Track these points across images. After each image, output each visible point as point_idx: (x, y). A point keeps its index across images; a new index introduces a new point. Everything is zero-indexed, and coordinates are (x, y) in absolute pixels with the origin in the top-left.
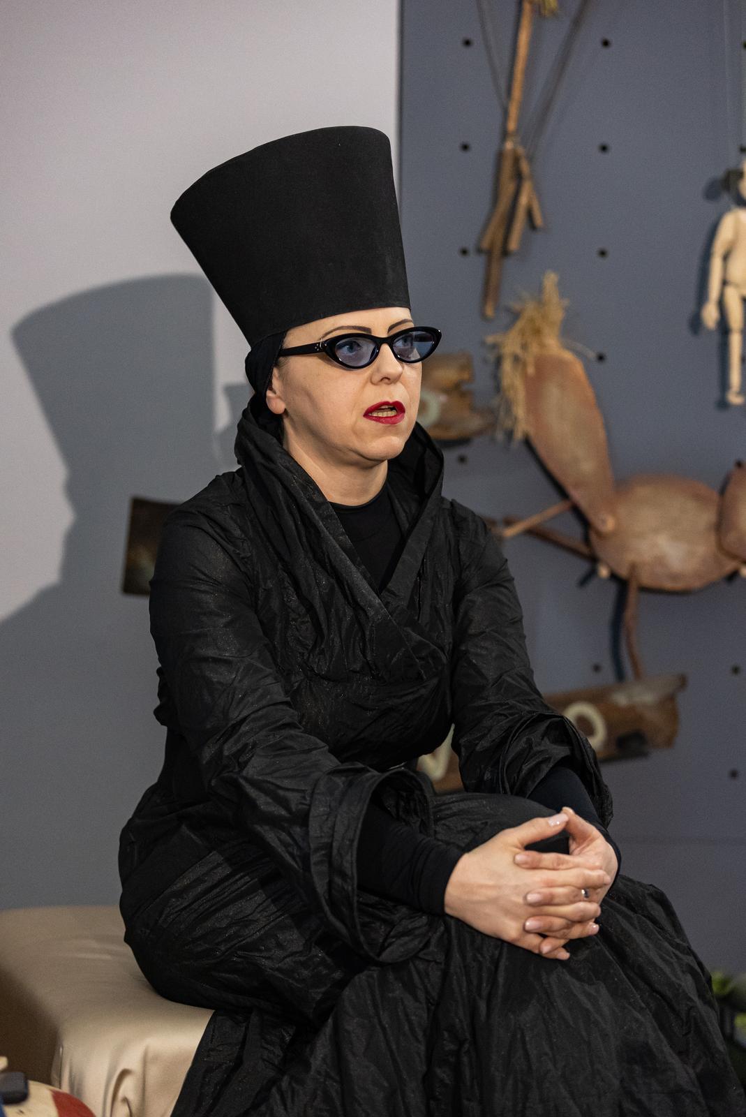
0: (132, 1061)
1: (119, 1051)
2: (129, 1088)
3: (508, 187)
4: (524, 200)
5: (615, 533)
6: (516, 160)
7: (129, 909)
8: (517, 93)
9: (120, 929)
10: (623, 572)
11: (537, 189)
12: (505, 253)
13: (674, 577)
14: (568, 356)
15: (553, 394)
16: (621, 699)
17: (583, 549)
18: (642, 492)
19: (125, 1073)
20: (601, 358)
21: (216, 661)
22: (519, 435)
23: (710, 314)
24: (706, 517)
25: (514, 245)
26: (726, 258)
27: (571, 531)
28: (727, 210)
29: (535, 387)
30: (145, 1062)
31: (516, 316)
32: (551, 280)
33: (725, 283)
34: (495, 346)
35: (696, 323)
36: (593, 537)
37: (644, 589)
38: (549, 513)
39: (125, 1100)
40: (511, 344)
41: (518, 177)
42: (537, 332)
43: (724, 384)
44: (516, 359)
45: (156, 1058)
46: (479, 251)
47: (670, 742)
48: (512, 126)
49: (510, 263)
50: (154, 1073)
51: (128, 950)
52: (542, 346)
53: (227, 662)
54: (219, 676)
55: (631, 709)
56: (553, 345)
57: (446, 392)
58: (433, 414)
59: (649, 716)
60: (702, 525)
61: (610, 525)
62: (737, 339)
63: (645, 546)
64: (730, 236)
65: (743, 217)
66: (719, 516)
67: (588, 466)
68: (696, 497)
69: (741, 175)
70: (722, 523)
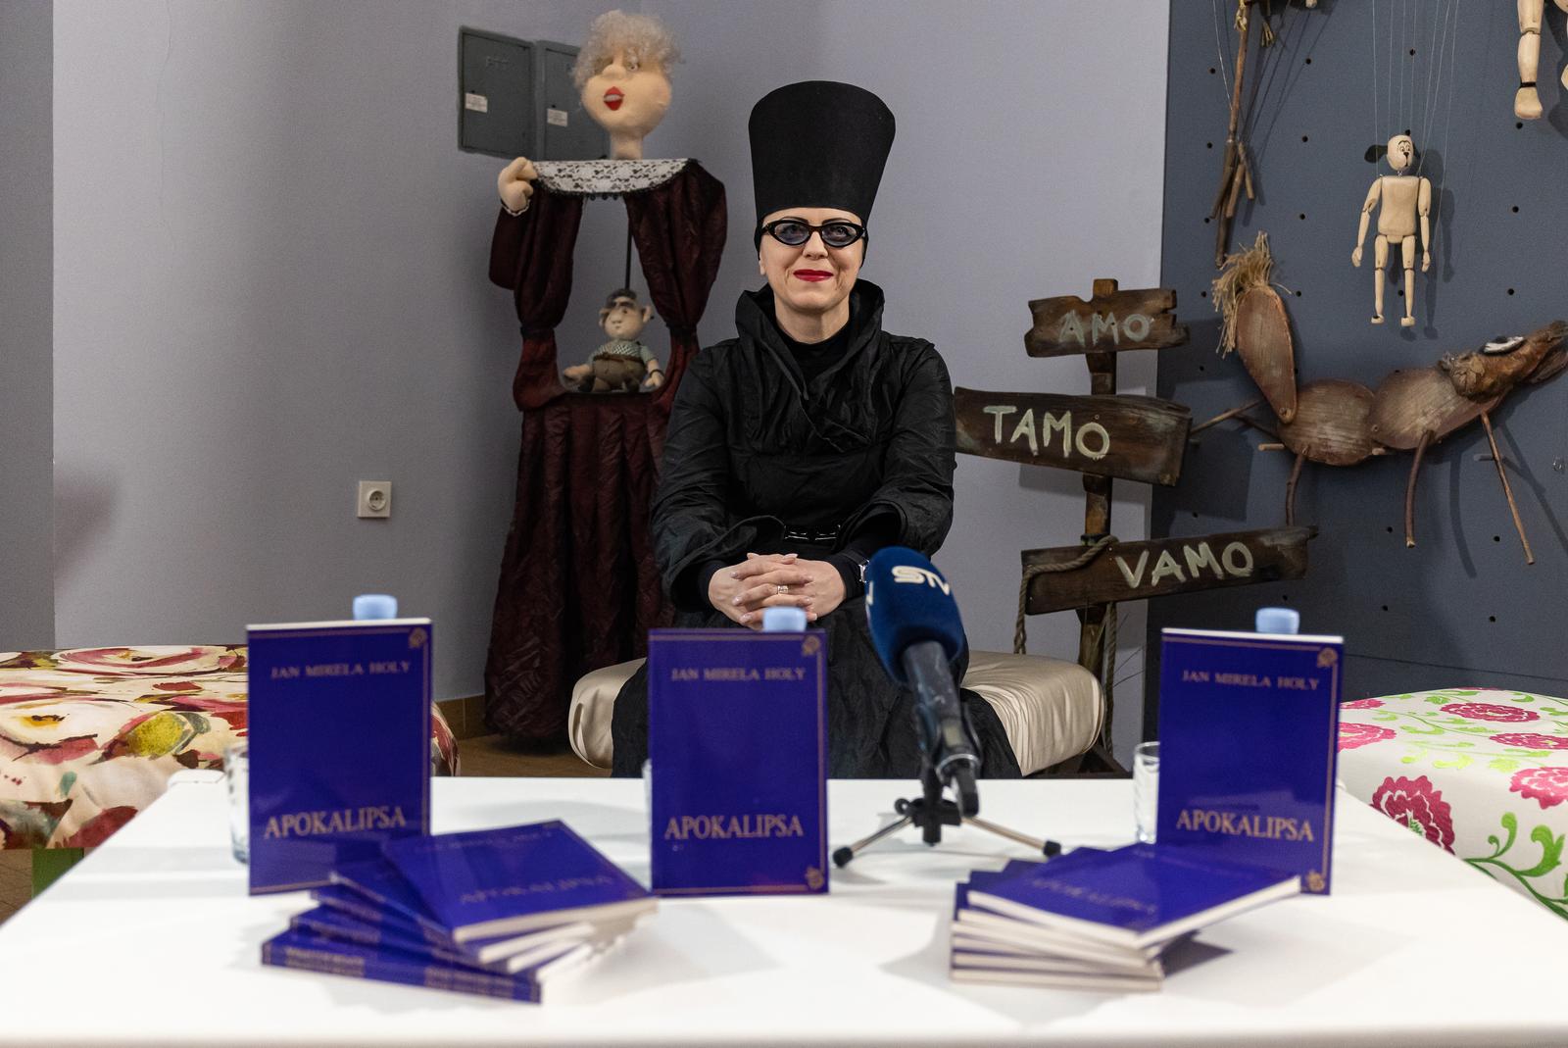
3: (1229, 171)
4: (1237, 179)
6: (1235, 151)
8: (1235, 103)
10: (1295, 448)
12: (1227, 219)
14: (1271, 292)
16: (1272, 542)
20: (1298, 294)
22: (1229, 350)
23: (1357, 255)
24: (1362, 412)
26: (1373, 212)
28: (1378, 178)
29: (1245, 316)
32: (1261, 237)
33: (1372, 234)
37: (1308, 464)
38: (1247, 406)
41: (1236, 162)
42: (1246, 274)
43: (1373, 312)
48: (1232, 127)
49: (1237, 228)
52: (1252, 284)
56: (1262, 283)
57: (1154, 315)
58: (1145, 331)
59: (1285, 554)
60: (1358, 418)
61: (1289, 415)
62: (1379, 276)
63: (1314, 432)
64: (1377, 197)
65: (1387, 181)
66: (1370, 410)
67: (1277, 373)
68: (1358, 397)
69: (1384, 149)
70: (1370, 418)
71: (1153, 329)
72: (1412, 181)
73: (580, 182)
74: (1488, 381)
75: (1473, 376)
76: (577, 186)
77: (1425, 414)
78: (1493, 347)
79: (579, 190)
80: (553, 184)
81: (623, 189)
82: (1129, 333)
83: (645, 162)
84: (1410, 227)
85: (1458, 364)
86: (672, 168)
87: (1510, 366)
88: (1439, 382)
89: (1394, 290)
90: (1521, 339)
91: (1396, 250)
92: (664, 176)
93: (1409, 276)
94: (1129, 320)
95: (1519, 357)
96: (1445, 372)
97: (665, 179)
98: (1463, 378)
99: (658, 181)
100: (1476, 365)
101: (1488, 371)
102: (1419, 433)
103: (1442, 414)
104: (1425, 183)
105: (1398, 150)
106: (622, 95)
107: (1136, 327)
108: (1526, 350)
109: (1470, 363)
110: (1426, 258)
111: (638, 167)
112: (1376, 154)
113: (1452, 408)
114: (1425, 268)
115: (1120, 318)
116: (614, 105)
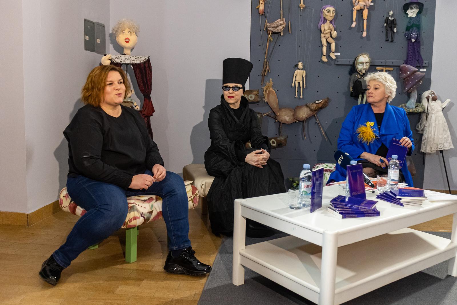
0: (204, 183)
1: (202, 182)
2: (203, 186)
3: (265, 66)
4: (267, 68)
5: (279, 115)
6: (266, 62)
7: (206, 163)
8: (266, 53)
9: (204, 166)
10: (280, 121)
11: (269, 66)
12: (264, 75)
13: (287, 122)
14: (273, 90)
15: (271, 95)
16: (279, 139)
17: (274, 118)
18: (283, 110)
19: (203, 184)
20: (278, 91)
21: (216, 129)
22: (266, 101)
23: (293, 85)
24: (292, 114)
25: (266, 75)
26: (296, 77)
27: (273, 115)
28: (296, 70)
29: (268, 95)
30: (206, 183)
31: (266, 84)
32: (271, 79)
33: (295, 80)
34: (263, 89)
35: (291, 86)
36: (276, 116)
37: (283, 123)
38: (269, 112)
39: (203, 188)
40: (265, 88)
41: (267, 64)
42: (269, 87)
43: (295, 95)
44: (266, 91)
45: (207, 183)
46: (261, 75)
47: (285, 145)
48: (266, 57)
49: (265, 77)
50: (207, 185)
51: (205, 169)
52: (269, 89)
53: (217, 129)
54: (216, 131)
55: (280, 140)
56: (271, 89)
57: (255, 95)
58: (253, 98)
59: (282, 141)
60: (291, 115)
61: (278, 114)
62: (297, 88)
63: (283, 117)
64: (296, 74)
65: (299, 71)
66: (294, 113)
67: (275, 106)
68: (291, 111)
69: (298, 65)
70: (294, 114)
71: (255, 98)
72: (302, 71)
73: (122, 60)
74: (317, 108)
75: (315, 107)
76: (121, 61)
77: (304, 114)
78: (317, 102)
79: (121, 62)
80: (115, 61)
81: (133, 63)
82: (250, 99)
83: (138, 56)
84: (301, 79)
85: (311, 105)
86: (146, 58)
87: (320, 106)
88: (306, 108)
89: (299, 91)
90: (322, 101)
91: (299, 83)
92: (144, 60)
93: (302, 89)
94: (250, 96)
95: (321, 104)
96: (307, 106)
97: (144, 61)
98: (313, 108)
99: (142, 61)
100: (315, 105)
101: (317, 106)
102: (304, 118)
103: (307, 114)
104: (305, 71)
105: (300, 65)
106: (129, 40)
107: (251, 97)
108: (323, 102)
109: (314, 105)
110: (305, 85)
111: (136, 58)
112: (297, 65)
113: (309, 113)
114: (304, 87)
115: (248, 95)
116: (127, 42)
